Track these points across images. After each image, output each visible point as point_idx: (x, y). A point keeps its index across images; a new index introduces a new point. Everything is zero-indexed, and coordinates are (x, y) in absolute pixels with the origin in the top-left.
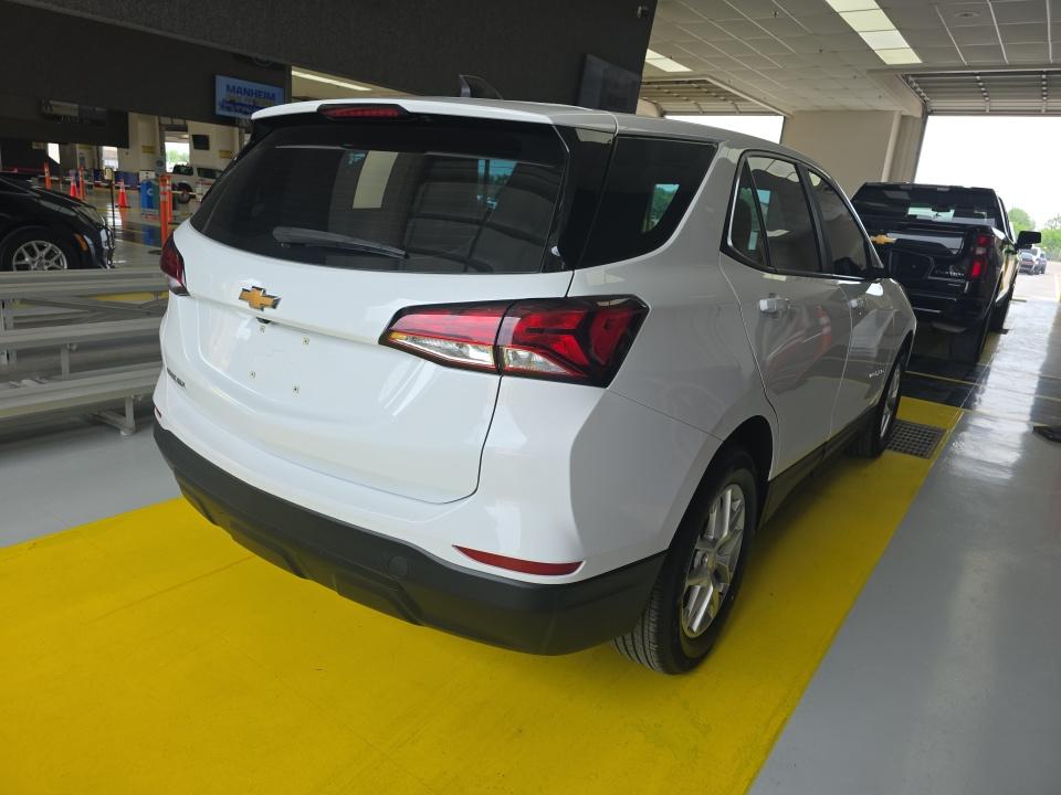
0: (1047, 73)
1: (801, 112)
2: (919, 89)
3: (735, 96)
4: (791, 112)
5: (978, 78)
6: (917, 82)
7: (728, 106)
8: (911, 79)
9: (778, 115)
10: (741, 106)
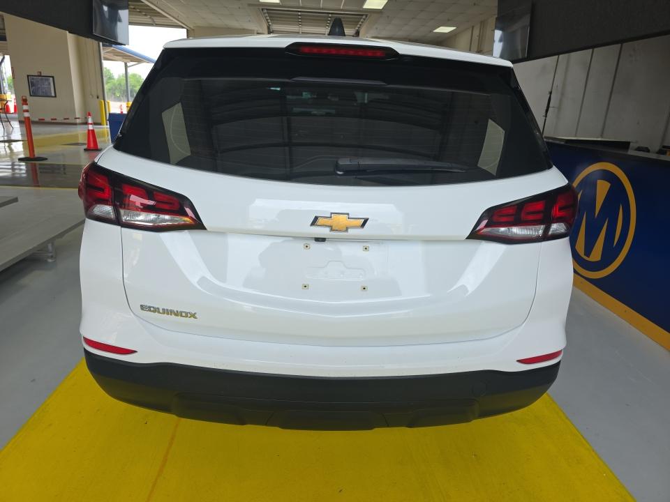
0: (332, 13)
1: (199, 27)
2: (268, 18)
3: (159, 13)
4: (192, 27)
5: (300, 13)
6: (268, 13)
7: (147, 19)
8: (266, 11)
9: (183, 28)
10: (157, 20)
